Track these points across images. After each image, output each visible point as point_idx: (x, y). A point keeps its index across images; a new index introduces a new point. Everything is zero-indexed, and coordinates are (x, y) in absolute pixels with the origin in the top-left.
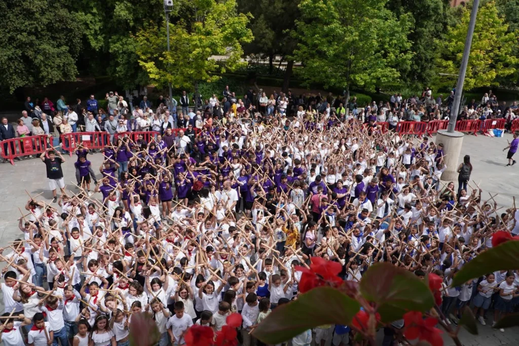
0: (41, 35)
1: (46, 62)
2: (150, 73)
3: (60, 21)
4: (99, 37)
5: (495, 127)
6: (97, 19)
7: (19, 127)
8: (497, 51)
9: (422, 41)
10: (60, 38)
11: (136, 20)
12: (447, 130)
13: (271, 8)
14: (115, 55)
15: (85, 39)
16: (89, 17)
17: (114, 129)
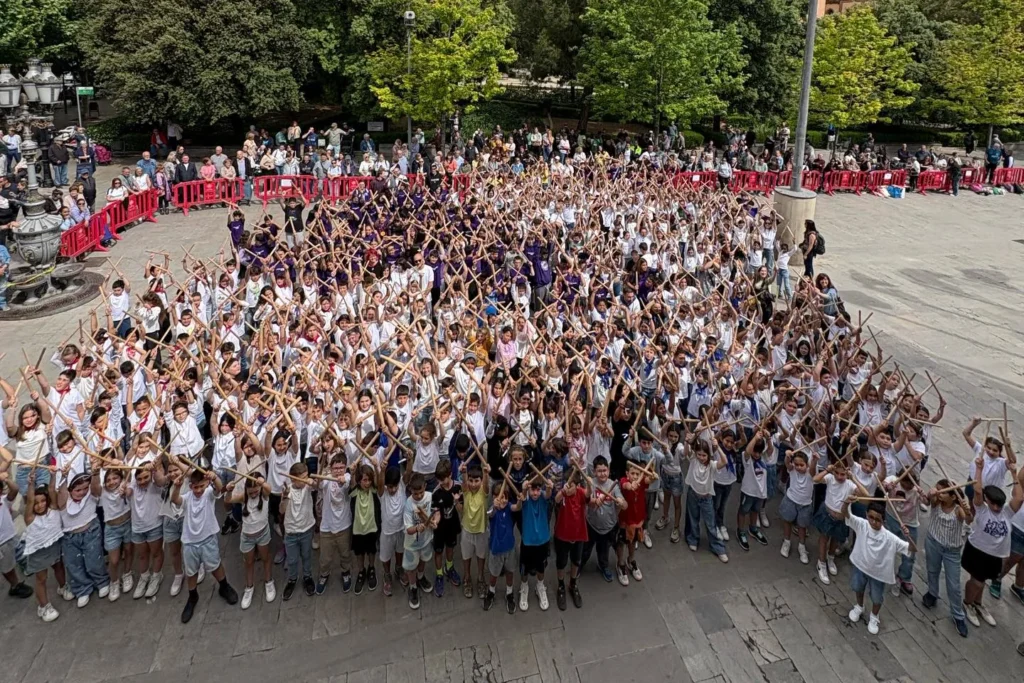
0: (260, 55)
1: (260, 88)
2: (381, 101)
3: (284, 39)
4: (334, 57)
5: (890, 182)
6: (333, 36)
7: (204, 167)
8: (881, 73)
9: (773, 59)
10: (283, 59)
11: (378, 37)
12: (789, 187)
13: (557, 20)
14: (348, 80)
15: (315, 58)
16: (323, 34)
17: (325, 171)
